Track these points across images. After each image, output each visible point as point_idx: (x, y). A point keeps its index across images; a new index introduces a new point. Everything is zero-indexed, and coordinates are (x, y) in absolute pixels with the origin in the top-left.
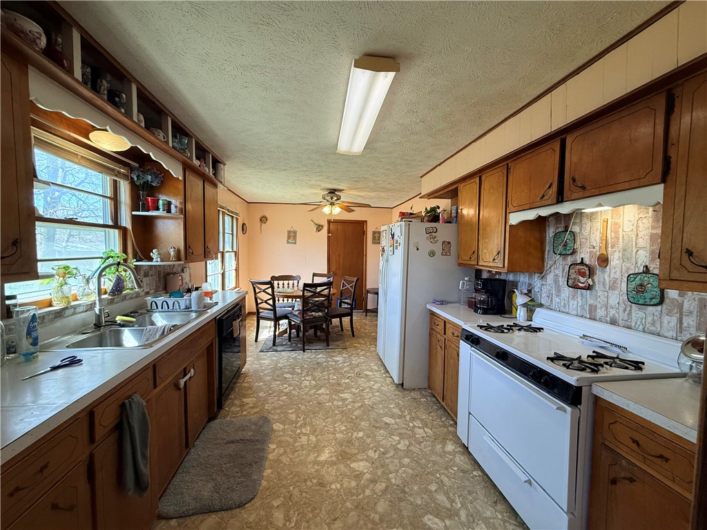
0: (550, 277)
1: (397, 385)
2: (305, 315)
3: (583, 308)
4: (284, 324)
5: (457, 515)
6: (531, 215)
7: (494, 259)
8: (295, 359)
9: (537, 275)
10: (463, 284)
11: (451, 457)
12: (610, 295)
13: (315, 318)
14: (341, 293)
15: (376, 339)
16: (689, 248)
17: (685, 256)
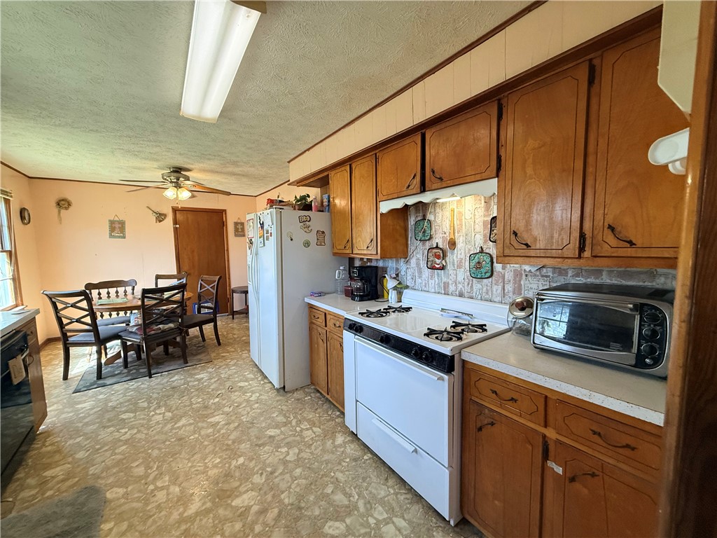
0: (413, 261)
1: (278, 390)
2: (148, 330)
3: (439, 286)
4: (114, 347)
5: (356, 508)
6: (398, 204)
7: (368, 247)
8: (137, 390)
9: (403, 260)
10: (339, 273)
11: (342, 449)
12: (458, 272)
13: (164, 331)
14: (200, 296)
15: (248, 343)
16: (515, 230)
17: (513, 236)
